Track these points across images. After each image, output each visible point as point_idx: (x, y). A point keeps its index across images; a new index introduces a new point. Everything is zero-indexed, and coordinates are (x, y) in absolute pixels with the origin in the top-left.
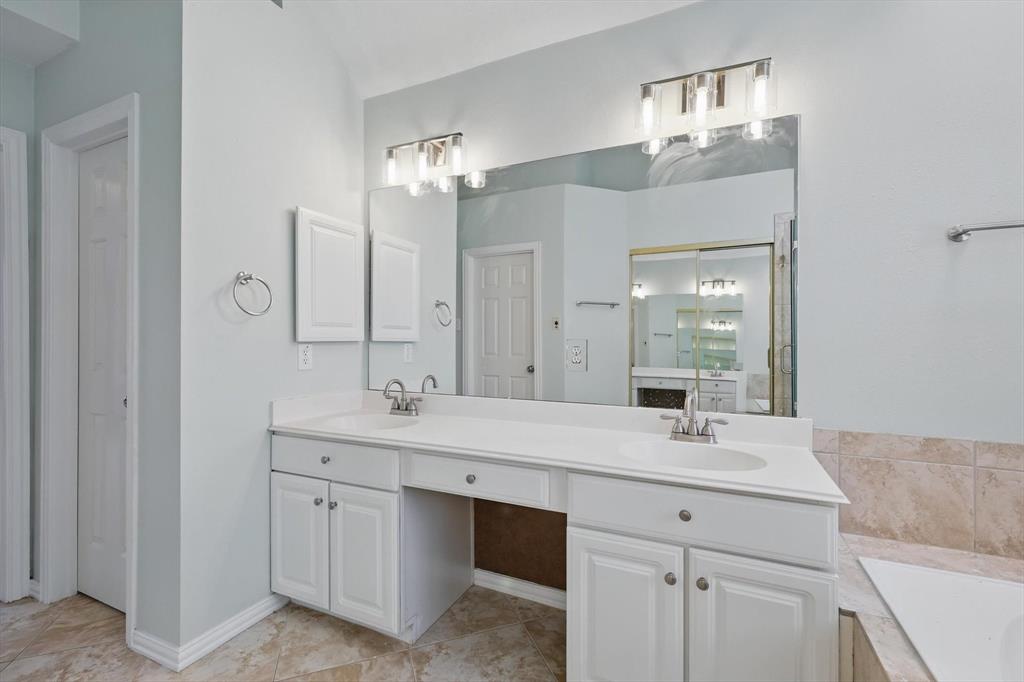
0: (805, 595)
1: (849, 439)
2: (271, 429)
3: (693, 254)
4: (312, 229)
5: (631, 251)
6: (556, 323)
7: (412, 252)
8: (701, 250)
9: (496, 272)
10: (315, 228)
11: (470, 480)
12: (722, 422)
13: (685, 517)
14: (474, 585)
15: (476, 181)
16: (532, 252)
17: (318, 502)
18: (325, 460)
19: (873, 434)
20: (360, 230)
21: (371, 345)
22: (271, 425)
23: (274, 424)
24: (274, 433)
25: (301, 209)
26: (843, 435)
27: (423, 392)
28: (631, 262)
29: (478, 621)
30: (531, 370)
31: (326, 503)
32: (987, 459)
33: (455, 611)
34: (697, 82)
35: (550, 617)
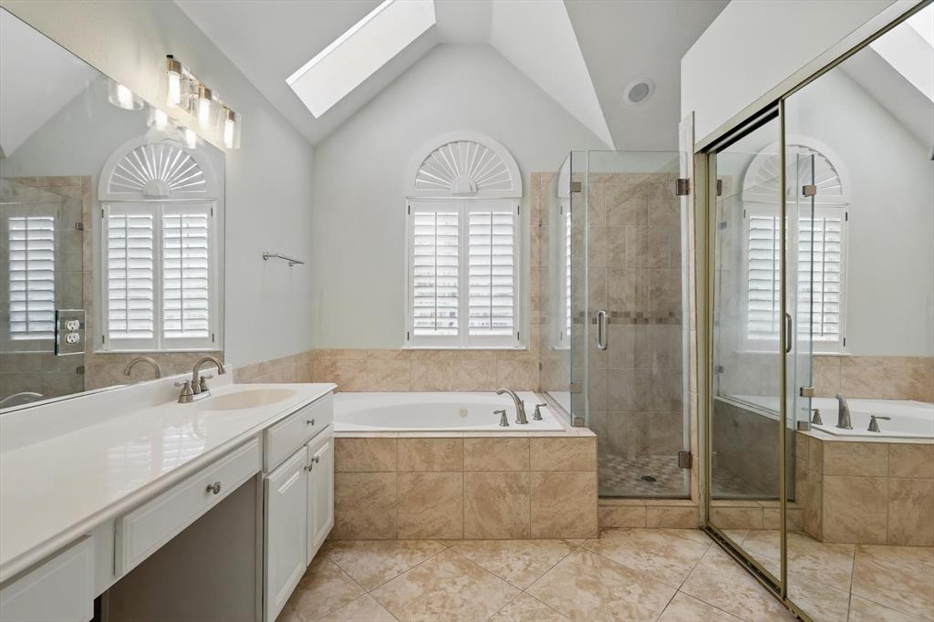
13: (312, 423)
34: (203, 91)
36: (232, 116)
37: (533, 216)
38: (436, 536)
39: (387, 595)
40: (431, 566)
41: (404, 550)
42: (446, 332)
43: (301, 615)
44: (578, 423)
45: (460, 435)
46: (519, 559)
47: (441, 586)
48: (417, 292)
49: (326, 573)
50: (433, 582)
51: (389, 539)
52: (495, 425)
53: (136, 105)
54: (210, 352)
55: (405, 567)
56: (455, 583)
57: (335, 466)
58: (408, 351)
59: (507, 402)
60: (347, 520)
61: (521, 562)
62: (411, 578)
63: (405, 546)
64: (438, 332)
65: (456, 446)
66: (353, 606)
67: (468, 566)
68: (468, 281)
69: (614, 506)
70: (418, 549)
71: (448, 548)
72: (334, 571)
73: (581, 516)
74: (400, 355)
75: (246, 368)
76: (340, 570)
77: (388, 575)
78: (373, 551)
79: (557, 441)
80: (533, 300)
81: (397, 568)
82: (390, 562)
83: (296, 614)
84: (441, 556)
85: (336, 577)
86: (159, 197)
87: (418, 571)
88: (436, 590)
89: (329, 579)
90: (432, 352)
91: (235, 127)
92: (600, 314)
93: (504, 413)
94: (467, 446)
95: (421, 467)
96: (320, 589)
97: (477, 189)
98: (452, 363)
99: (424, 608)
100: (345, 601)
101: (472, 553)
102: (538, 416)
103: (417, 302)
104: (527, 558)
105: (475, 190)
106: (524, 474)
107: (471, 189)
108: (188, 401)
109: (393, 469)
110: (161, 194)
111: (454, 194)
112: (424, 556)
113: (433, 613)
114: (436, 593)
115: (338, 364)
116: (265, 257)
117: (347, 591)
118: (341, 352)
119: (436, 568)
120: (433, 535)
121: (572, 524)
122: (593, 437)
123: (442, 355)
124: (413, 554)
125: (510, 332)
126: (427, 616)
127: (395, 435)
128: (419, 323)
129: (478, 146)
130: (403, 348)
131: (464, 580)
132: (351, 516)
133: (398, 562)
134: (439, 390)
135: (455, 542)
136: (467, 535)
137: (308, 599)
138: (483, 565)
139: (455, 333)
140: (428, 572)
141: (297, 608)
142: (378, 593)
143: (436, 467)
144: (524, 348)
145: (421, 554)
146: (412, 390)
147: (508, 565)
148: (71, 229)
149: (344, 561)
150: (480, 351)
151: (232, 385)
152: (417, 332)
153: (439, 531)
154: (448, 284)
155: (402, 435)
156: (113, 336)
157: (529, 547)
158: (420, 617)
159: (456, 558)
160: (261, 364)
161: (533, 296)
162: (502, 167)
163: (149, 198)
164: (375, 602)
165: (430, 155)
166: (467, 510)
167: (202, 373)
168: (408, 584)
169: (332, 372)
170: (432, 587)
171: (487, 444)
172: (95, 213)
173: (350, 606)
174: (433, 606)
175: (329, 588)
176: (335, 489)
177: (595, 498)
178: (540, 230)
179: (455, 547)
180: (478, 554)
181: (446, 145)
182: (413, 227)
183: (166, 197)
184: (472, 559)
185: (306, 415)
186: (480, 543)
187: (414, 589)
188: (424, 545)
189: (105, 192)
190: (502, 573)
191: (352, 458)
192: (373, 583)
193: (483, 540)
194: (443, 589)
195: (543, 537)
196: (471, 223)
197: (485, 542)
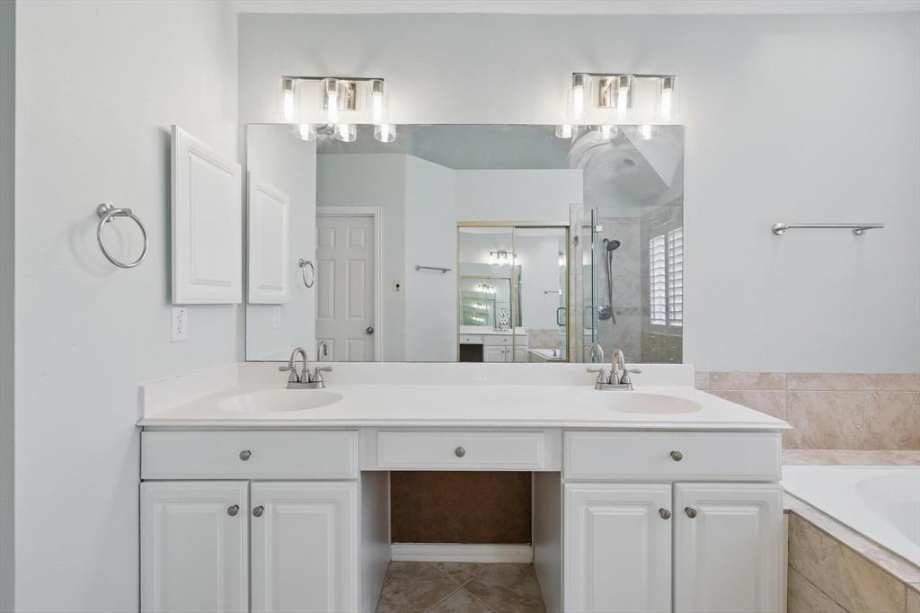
0: (761, 505)
1: (716, 377)
2: (142, 424)
3: (510, 230)
4: (190, 158)
5: (459, 223)
6: (398, 286)
7: (283, 203)
8: (517, 227)
9: (332, 233)
10: (195, 159)
11: (459, 453)
12: (637, 372)
13: (676, 457)
14: (391, 562)
15: (385, 133)
16: (372, 216)
17: (233, 511)
18: (245, 456)
19: (730, 373)
20: (238, 169)
21: (248, 309)
22: (140, 420)
23: (146, 416)
24: (143, 429)
25: (179, 130)
26: (712, 375)
27: (318, 361)
28: (459, 233)
29: (419, 599)
30: (370, 331)
31: (244, 509)
32: (793, 384)
33: (389, 596)
35: (483, 573)
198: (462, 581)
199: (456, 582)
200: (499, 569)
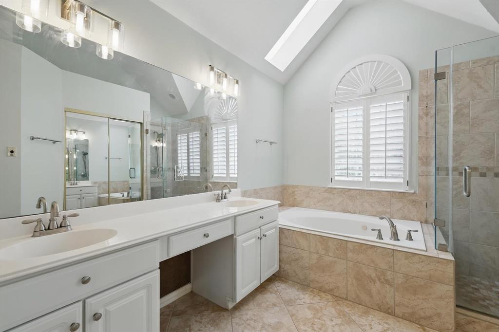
8: (110, 118)
11: (206, 236)
13: (262, 218)
34: (224, 76)
35: (175, 307)
36: (237, 82)
37: (421, 100)
38: (330, 291)
39: (294, 311)
40: (322, 306)
41: (311, 293)
42: (356, 179)
43: (254, 304)
44: (442, 248)
45: (346, 239)
46: (380, 324)
47: (324, 318)
48: (337, 156)
49: (271, 290)
50: (320, 314)
51: (305, 285)
52: (372, 237)
53: (202, 87)
54: (227, 183)
55: (308, 301)
56: (332, 321)
57: (280, 241)
58: (331, 188)
59: (384, 225)
60: (285, 269)
61: (380, 327)
62: (309, 308)
63: (312, 291)
64: (350, 179)
65: (343, 245)
66: (277, 309)
67: (344, 315)
68: (369, 148)
69: (476, 318)
70: (319, 295)
71: (336, 301)
72: (275, 290)
73: (439, 315)
74: (326, 190)
75: (247, 191)
76: (277, 291)
77: (298, 302)
78: (295, 288)
79: (417, 257)
80: (420, 159)
81: (303, 300)
82: (302, 296)
83: (253, 301)
84: (330, 303)
85: (274, 293)
86: (227, 120)
87: (314, 306)
88: (319, 319)
89: (271, 293)
90: (346, 190)
91: (239, 87)
92: (466, 169)
93: (379, 231)
94: (350, 246)
95: (323, 252)
96: (266, 296)
97: (376, 90)
98: (358, 197)
99: (310, 325)
100: (274, 305)
101: (349, 309)
102: (410, 238)
103: (337, 162)
104: (386, 326)
105: (374, 91)
106: (389, 273)
107: (371, 91)
108: (219, 202)
109: (307, 249)
110: (228, 118)
111: (359, 96)
112: (321, 300)
113: (313, 329)
114: (319, 320)
115: (296, 193)
116: (257, 142)
117: (277, 302)
118: (297, 187)
119: (324, 308)
120: (329, 291)
121: (430, 317)
122: (452, 260)
123: (353, 192)
124: (315, 296)
125: (401, 180)
126: (310, 329)
127: (309, 232)
128: (338, 173)
129: (376, 63)
130: (329, 186)
131: (339, 321)
132: (286, 267)
133: (306, 298)
134: (350, 212)
135: (341, 299)
136: (349, 298)
137: (260, 298)
138: (353, 318)
139: (361, 179)
140: (320, 309)
141: (254, 300)
142: (290, 308)
143: (330, 254)
144: (413, 191)
145: (319, 298)
146: (334, 210)
147: (370, 325)
148: (204, 136)
149: (280, 288)
150: (378, 191)
151: (240, 197)
152: (337, 178)
153: (332, 290)
154: (357, 149)
155: (313, 233)
156: (215, 175)
157: (391, 320)
158: (306, 328)
159: (338, 308)
160: (255, 190)
161: (421, 156)
162: (395, 72)
163: (224, 120)
164: (287, 311)
165: (344, 76)
166: (349, 283)
167: (225, 191)
168: (306, 310)
169: (293, 196)
170: (318, 317)
171: (363, 247)
172: (210, 129)
173: (275, 308)
174: (315, 326)
175: (269, 297)
176: (280, 252)
177: (452, 306)
178: (427, 110)
179: (341, 302)
180: (353, 311)
181: (355, 67)
182: (334, 119)
183: (229, 119)
184: (348, 312)
185: (260, 213)
186: (357, 306)
187: (309, 314)
188: (323, 295)
189: (213, 120)
190: (364, 327)
191: (287, 239)
192: (290, 302)
193: (360, 304)
194: (324, 320)
195: (404, 318)
196: (371, 112)
197: (361, 306)
198: (169, 315)
199: (166, 317)
200: (181, 300)
